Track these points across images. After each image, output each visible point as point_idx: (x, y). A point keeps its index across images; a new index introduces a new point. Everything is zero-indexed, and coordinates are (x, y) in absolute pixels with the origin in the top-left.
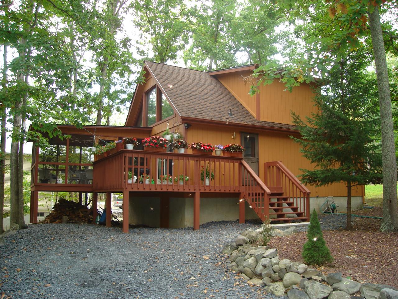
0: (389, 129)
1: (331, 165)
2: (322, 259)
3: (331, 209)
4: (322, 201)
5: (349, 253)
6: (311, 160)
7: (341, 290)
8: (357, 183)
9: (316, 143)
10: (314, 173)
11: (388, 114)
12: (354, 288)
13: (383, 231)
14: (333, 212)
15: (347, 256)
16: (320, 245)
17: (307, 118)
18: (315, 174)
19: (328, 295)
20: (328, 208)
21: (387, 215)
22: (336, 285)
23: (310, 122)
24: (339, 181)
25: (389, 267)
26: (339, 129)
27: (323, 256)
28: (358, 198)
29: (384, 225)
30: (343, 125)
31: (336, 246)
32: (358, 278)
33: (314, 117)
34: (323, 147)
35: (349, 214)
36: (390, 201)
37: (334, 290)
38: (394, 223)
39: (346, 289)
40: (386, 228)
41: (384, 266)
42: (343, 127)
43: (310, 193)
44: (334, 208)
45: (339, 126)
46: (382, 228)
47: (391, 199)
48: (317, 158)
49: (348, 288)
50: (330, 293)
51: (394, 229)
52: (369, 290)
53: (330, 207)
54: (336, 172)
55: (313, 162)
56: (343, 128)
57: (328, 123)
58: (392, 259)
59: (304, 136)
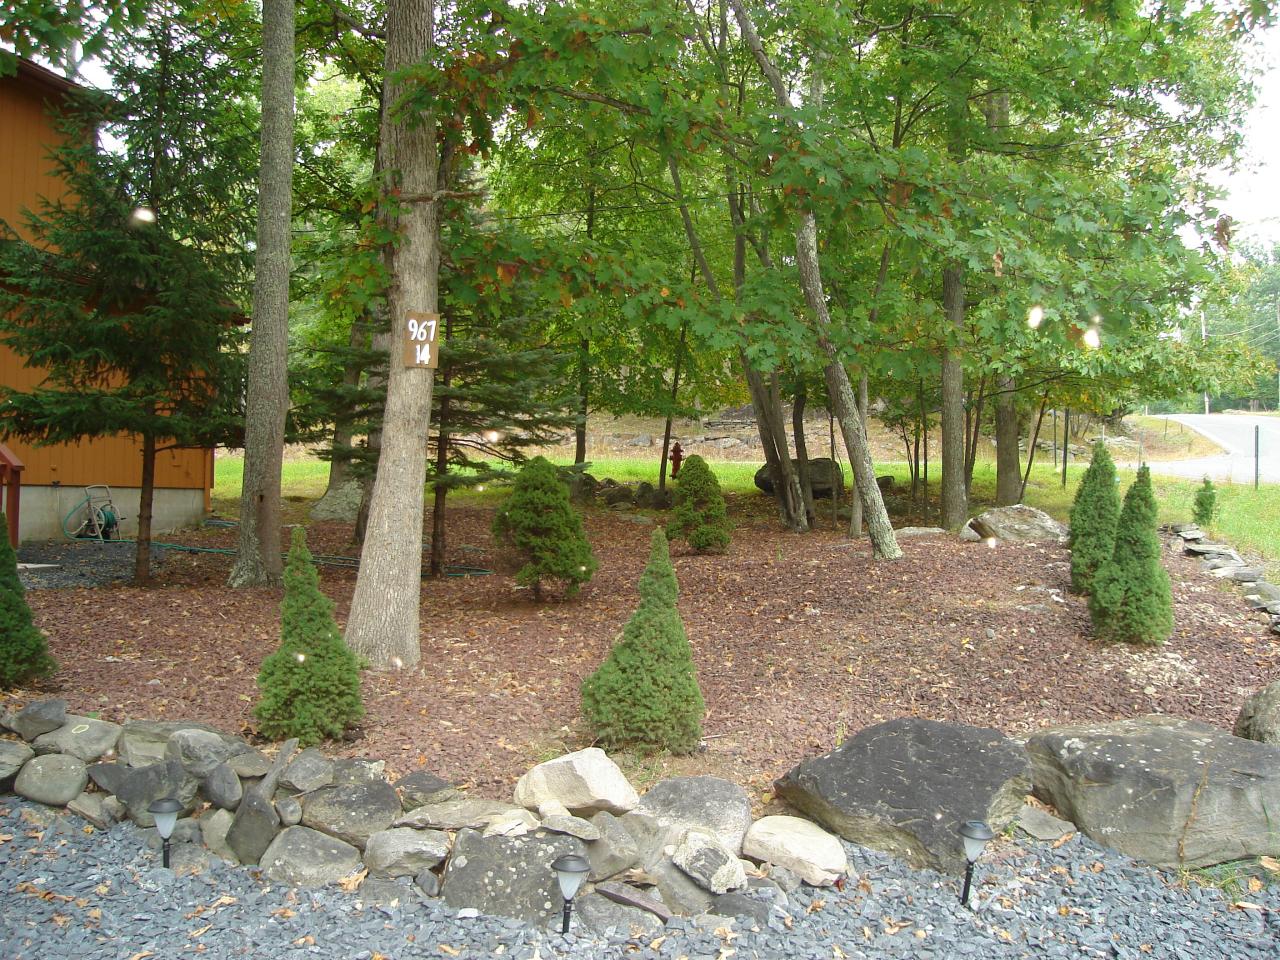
0: (276, 283)
1: (96, 378)
2: (18, 667)
3: (100, 525)
4: (71, 500)
5: (119, 648)
6: (26, 358)
7: (59, 753)
8: (173, 441)
9: (46, 301)
10: (33, 402)
11: (278, 239)
12: (99, 740)
13: (235, 585)
14: (106, 534)
15: (109, 659)
16: (13, 622)
17: (25, 212)
18: (37, 405)
19: (13, 770)
20: (90, 521)
21: (249, 538)
22: (43, 740)
23: (35, 228)
24: (114, 432)
25: (221, 679)
26: (131, 265)
27: (20, 657)
28: (191, 493)
29: (241, 569)
30: (142, 253)
31: (82, 630)
32: (120, 716)
33: (47, 214)
34: (71, 316)
35: (144, 536)
36: (262, 497)
37: (36, 755)
38: (268, 562)
39: (75, 745)
40: (245, 577)
41: (208, 677)
42: (142, 258)
43: (22, 468)
44: (111, 523)
45: (132, 255)
46: (234, 579)
47: (264, 492)
48: (46, 351)
49: (82, 744)
50: (20, 763)
51: (265, 578)
52: (143, 741)
53: (95, 518)
54: (106, 400)
55: (34, 362)
56: (141, 261)
57: (97, 240)
58: (238, 657)
59: (10, 274)
